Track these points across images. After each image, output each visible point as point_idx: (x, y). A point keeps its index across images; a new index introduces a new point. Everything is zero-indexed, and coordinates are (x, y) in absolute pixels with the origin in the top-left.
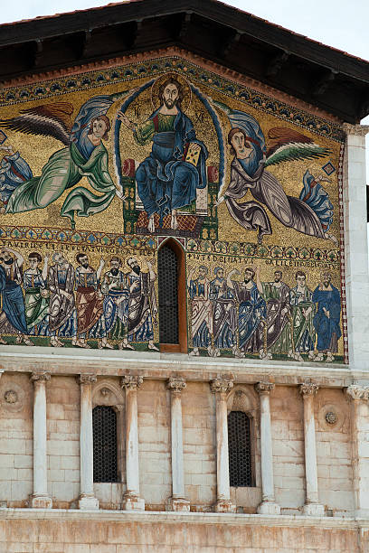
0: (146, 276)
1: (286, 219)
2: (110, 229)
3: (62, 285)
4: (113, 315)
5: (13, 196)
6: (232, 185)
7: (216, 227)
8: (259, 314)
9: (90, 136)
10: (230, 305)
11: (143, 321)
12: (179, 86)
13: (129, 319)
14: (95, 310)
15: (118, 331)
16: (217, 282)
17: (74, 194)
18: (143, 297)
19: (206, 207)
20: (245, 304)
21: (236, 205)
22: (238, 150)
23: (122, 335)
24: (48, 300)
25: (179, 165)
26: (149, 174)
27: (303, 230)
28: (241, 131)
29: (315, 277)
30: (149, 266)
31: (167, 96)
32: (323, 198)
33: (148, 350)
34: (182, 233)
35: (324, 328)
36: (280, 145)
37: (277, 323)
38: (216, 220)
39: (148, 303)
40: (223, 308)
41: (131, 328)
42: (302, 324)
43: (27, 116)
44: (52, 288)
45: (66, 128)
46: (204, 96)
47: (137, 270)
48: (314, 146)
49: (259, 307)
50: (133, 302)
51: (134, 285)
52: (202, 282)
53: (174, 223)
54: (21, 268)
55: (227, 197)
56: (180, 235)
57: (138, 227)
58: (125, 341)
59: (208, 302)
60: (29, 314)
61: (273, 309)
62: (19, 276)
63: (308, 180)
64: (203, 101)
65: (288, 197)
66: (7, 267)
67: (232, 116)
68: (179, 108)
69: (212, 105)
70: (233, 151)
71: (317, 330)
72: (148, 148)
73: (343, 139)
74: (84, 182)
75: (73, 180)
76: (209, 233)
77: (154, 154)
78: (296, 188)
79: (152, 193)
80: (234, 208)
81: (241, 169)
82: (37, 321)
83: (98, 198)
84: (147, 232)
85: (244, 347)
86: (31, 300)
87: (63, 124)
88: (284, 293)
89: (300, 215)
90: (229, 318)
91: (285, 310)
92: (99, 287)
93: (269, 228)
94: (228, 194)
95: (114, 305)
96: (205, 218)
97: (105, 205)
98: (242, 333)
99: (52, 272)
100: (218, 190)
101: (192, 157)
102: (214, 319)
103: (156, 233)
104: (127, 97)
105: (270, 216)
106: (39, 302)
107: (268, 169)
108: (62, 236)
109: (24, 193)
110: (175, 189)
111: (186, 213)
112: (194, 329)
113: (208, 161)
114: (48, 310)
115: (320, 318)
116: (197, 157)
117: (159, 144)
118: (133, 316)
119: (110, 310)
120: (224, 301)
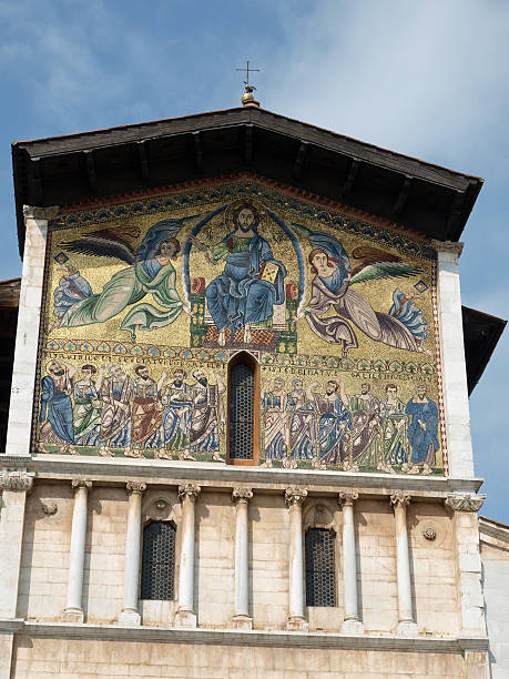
0: (214, 388)
1: (374, 333)
2: (174, 342)
3: (118, 396)
4: (173, 427)
5: (70, 312)
6: (314, 301)
7: (294, 341)
8: (343, 426)
9: (157, 257)
10: (310, 417)
11: (208, 432)
12: (254, 210)
13: (192, 430)
14: (153, 421)
15: (178, 442)
16: (295, 395)
17: (136, 309)
18: (210, 409)
19: (283, 322)
20: (328, 416)
21: (317, 320)
22: (320, 269)
23: (183, 445)
24: (99, 411)
25: (254, 283)
26: (220, 291)
27: (393, 343)
28: (322, 251)
29: (407, 389)
30: (218, 378)
31: (242, 220)
32: (416, 314)
33: (213, 461)
34: (255, 346)
35: (419, 440)
37: (364, 436)
38: (294, 334)
39: (215, 414)
40: (301, 420)
41: (194, 439)
42: (393, 436)
43: (90, 239)
44: (105, 399)
45: (132, 250)
46: (281, 219)
47: (204, 382)
49: (343, 419)
50: (198, 413)
51: (200, 397)
52: (278, 394)
53: (247, 337)
54: (71, 380)
55: (307, 313)
56: (254, 348)
57: (206, 341)
58: (187, 452)
59: (283, 415)
60: (77, 424)
61: (360, 420)
62: (69, 386)
63: (399, 298)
64: (281, 225)
65: (377, 314)
66: (56, 378)
67: (312, 238)
68: (255, 231)
69: (290, 228)
70: (315, 271)
71: (412, 443)
73: (434, 257)
74: (149, 298)
75: (136, 297)
76: (287, 347)
77: (228, 273)
78: (386, 304)
79: (223, 308)
80: (315, 323)
81: (323, 287)
82: (86, 431)
83: (163, 313)
84: (216, 345)
85: (325, 459)
86: (81, 410)
87: (129, 247)
88: (372, 405)
89: (390, 329)
90: (308, 429)
91: (374, 422)
92: (160, 398)
93: (355, 341)
94: (308, 309)
95: (176, 416)
96: (283, 332)
97: (171, 320)
98: (323, 445)
99: (106, 383)
100: (297, 306)
101: (270, 274)
102: (291, 431)
103: (226, 346)
104: (198, 221)
105: (355, 329)
106: (90, 412)
107: (354, 287)
108: (120, 349)
109: (83, 308)
110: (249, 305)
111: (261, 327)
112: (267, 441)
114: (99, 420)
115: (414, 430)
116: (274, 276)
117: (232, 263)
118: (196, 427)
119: (170, 421)
120: (303, 413)
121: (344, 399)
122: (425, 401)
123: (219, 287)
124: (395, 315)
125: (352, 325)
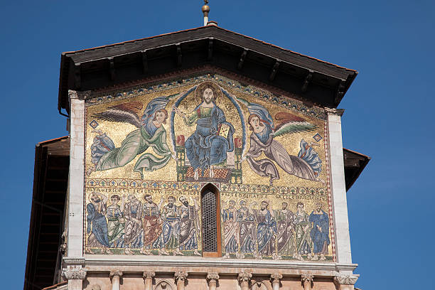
0: (192, 208)
1: (289, 169)
2: (167, 179)
3: (134, 214)
4: (169, 234)
5: (101, 160)
6: (252, 149)
7: (240, 175)
8: (271, 231)
9: (154, 122)
10: (251, 225)
11: (190, 236)
12: (214, 89)
13: (181, 236)
14: (157, 230)
15: (172, 244)
16: (242, 211)
17: (143, 157)
18: (190, 221)
19: (233, 164)
20: (261, 224)
21: (254, 162)
22: (255, 128)
23: (176, 246)
24: (123, 225)
25: (214, 138)
26: (194, 143)
27: (301, 176)
28: (256, 116)
29: (309, 206)
30: (194, 200)
31: (206, 96)
32: (315, 156)
33: (194, 255)
34: (217, 180)
35: (318, 239)
36: (283, 124)
37: (284, 236)
38: (240, 171)
39: (194, 225)
40: (246, 227)
41: (182, 241)
42: (302, 236)
43: (111, 111)
44: (127, 217)
45: (138, 118)
46: (230, 95)
47: (186, 204)
48: (306, 124)
49: (271, 226)
50: (184, 224)
51: (184, 213)
52: (232, 210)
53: (212, 174)
54: (105, 205)
55: (247, 157)
56: (216, 181)
57: (187, 177)
58: (178, 250)
59: (235, 224)
60: (110, 234)
61: (282, 227)
62: (104, 210)
63: (304, 145)
64: (230, 99)
65: (291, 156)
66: (96, 204)
67: (250, 107)
68: (214, 103)
69: (236, 101)
70: (252, 129)
71: (313, 240)
72: (194, 128)
73: (326, 118)
74: (150, 150)
75: (142, 149)
76: (236, 180)
77: (198, 132)
78: (297, 150)
79: (196, 155)
80: (253, 163)
81: (257, 139)
82: (116, 239)
83: (159, 159)
84: (193, 180)
85: (261, 252)
86: (112, 225)
87: (136, 116)
88: (289, 217)
89: (299, 167)
90: (251, 233)
91: (290, 227)
92: (160, 215)
93: (278, 176)
94: (248, 154)
95: (170, 227)
96: (234, 170)
97: (165, 164)
99: (127, 206)
100: (241, 152)
101: (224, 132)
102: (240, 234)
103: (199, 180)
104: (178, 97)
106: (118, 226)
107: (276, 139)
108: (134, 184)
109: (109, 158)
110: (212, 153)
111: (220, 167)
112: (226, 242)
113: (235, 135)
114: (124, 231)
115: (315, 232)
116: (227, 133)
117: (201, 125)
118: (183, 233)
119: (167, 230)
120: (247, 223)
121: (272, 213)
122: (321, 213)
123: (193, 141)
124: (302, 157)
125: (276, 164)
